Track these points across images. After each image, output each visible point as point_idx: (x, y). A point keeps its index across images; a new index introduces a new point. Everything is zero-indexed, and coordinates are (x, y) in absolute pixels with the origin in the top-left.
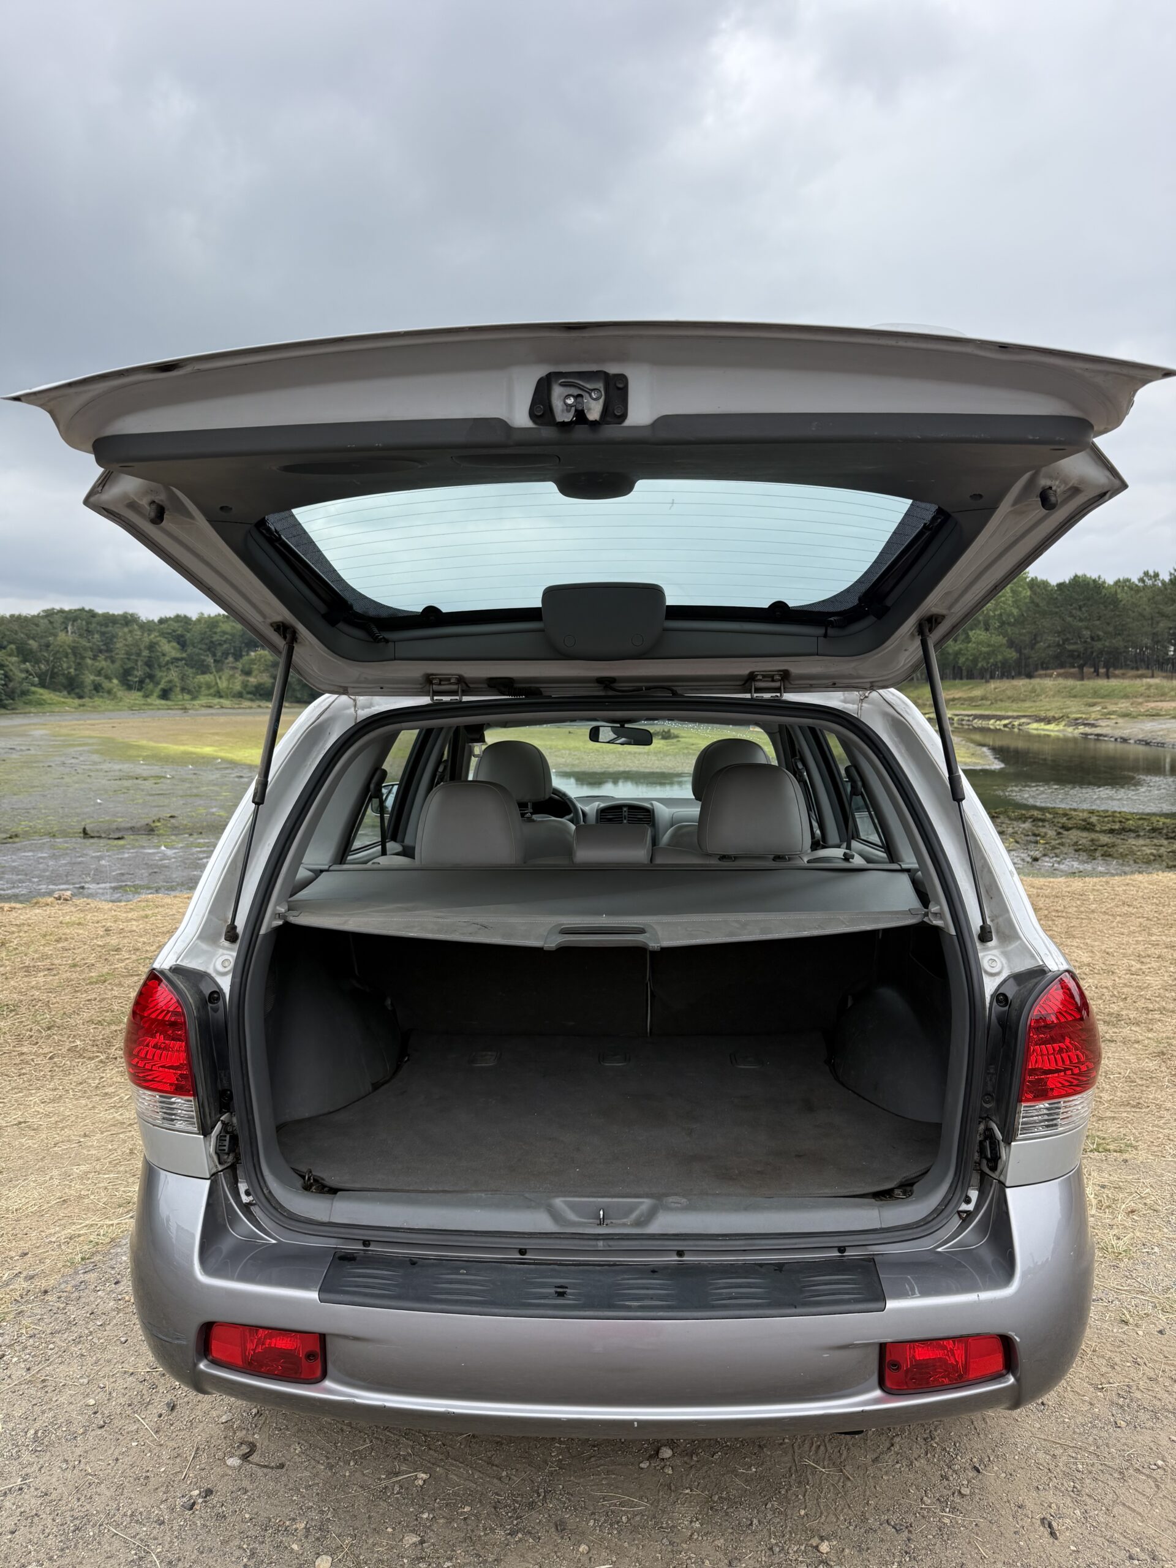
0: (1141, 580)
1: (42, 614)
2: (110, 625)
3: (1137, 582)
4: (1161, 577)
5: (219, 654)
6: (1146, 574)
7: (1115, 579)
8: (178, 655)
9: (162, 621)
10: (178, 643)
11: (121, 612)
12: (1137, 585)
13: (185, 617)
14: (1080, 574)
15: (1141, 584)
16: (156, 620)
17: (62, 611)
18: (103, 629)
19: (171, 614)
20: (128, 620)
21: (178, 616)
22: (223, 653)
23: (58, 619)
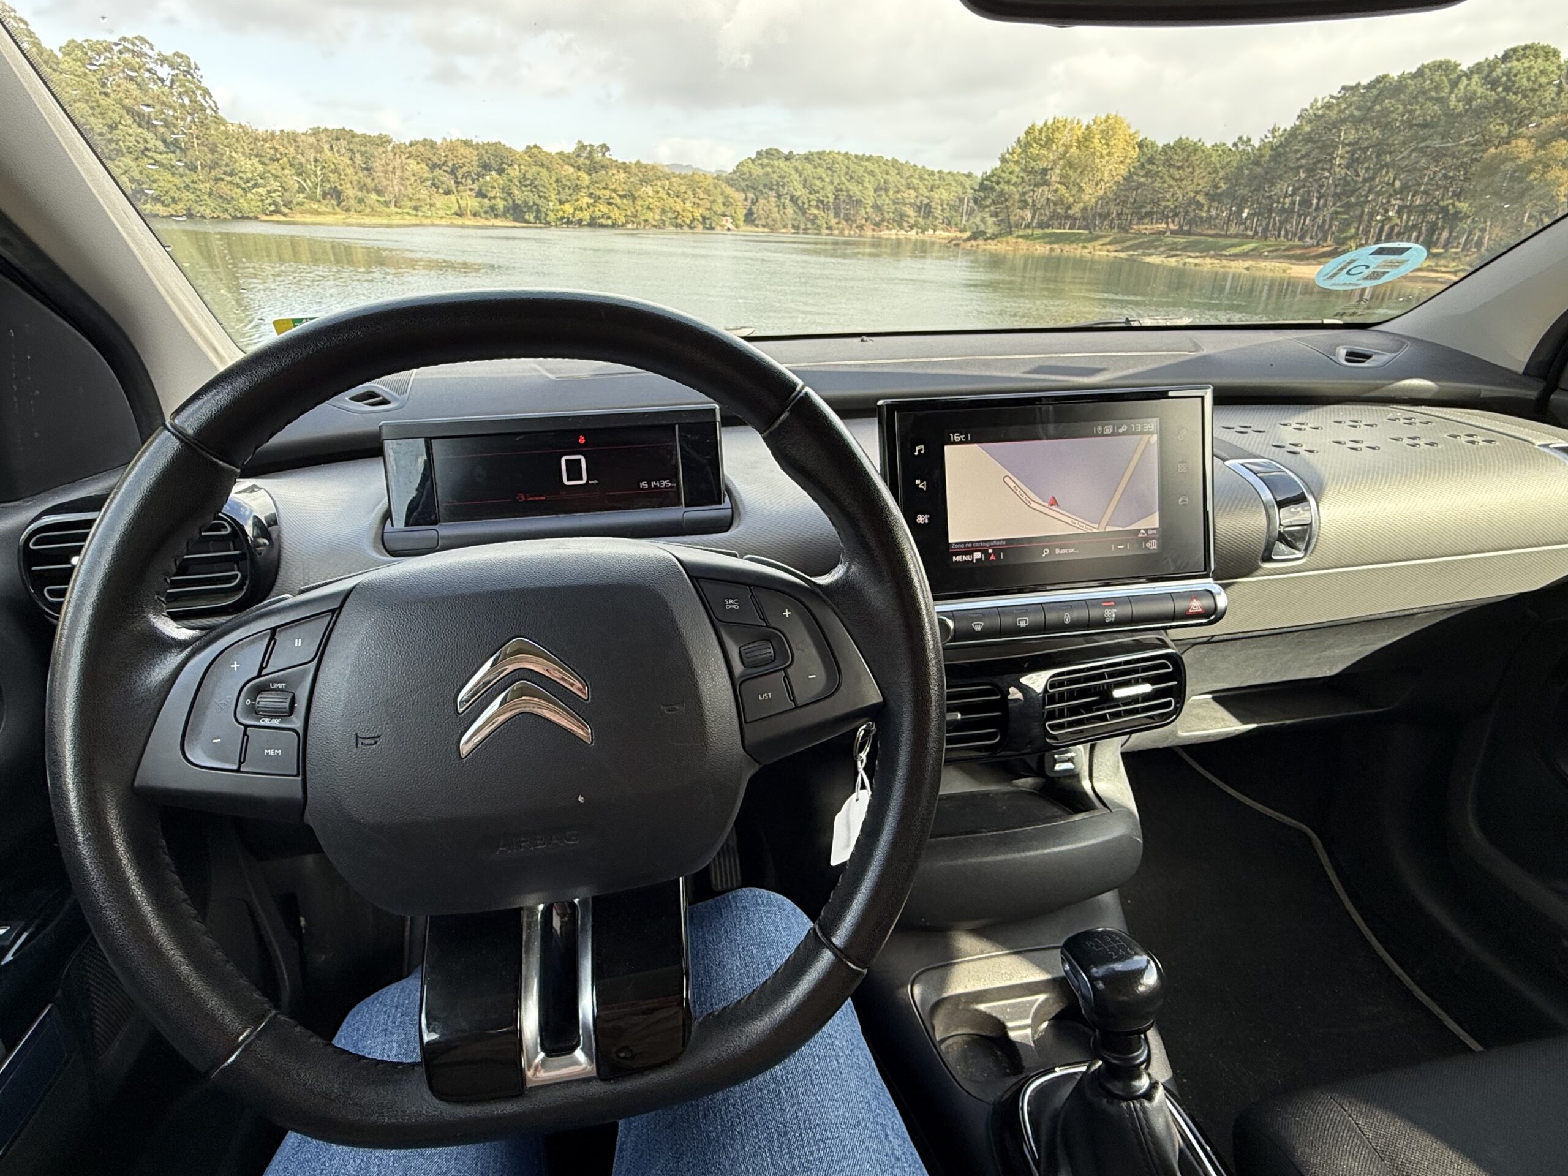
0: (1235, 145)
1: (310, 132)
2: (369, 145)
3: (1230, 145)
4: (1252, 143)
5: (460, 176)
6: (1240, 138)
7: (1213, 144)
8: (426, 175)
9: (411, 145)
10: (427, 165)
11: (376, 134)
12: (1230, 150)
13: (431, 141)
14: (1184, 137)
15: (1234, 149)
16: (408, 144)
17: (326, 130)
18: (363, 149)
19: (420, 139)
20: (383, 141)
21: (425, 140)
22: (463, 176)
23: (323, 136)
